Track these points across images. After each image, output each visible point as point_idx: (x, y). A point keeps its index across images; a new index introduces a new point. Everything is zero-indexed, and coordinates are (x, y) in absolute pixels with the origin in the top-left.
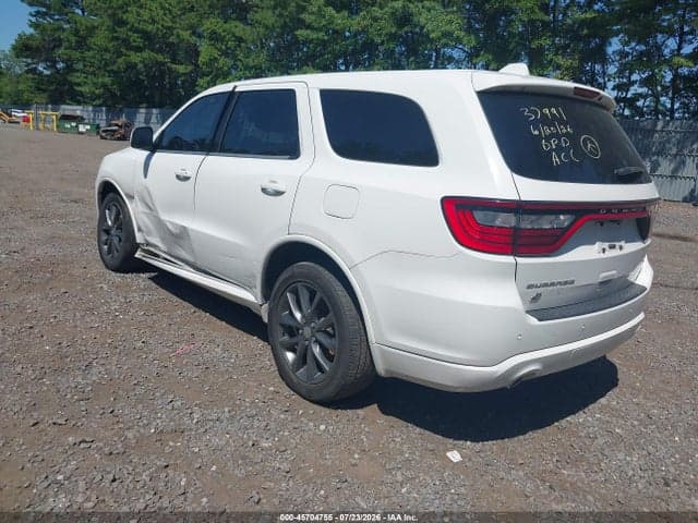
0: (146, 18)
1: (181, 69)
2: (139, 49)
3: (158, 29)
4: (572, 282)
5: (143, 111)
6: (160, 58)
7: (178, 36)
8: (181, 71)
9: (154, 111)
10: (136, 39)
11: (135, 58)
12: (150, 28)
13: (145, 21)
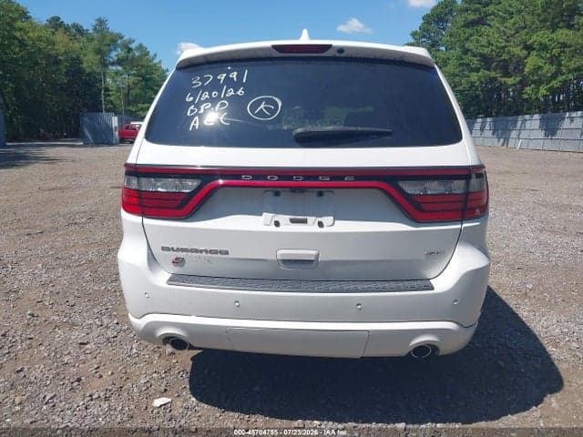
0: (483, 43)
1: (510, 81)
2: (477, 70)
3: (492, 50)
4: (227, 253)
5: (479, 120)
6: (493, 74)
7: (509, 52)
8: (510, 83)
9: (488, 120)
10: (475, 62)
11: (474, 77)
12: (486, 51)
13: (482, 46)
